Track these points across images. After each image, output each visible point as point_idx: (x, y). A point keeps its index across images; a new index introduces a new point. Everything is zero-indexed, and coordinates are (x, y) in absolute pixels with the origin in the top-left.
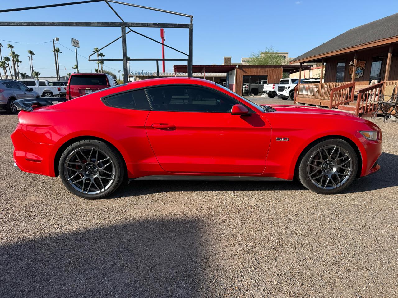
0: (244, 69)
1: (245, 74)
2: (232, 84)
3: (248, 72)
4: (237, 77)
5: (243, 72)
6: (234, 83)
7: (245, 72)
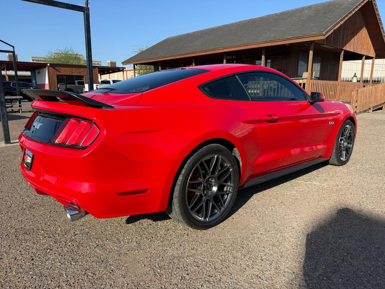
0: (57, 68)
1: (58, 73)
2: (44, 83)
3: (62, 72)
4: (50, 77)
5: (56, 71)
6: (47, 82)
7: (58, 71)
